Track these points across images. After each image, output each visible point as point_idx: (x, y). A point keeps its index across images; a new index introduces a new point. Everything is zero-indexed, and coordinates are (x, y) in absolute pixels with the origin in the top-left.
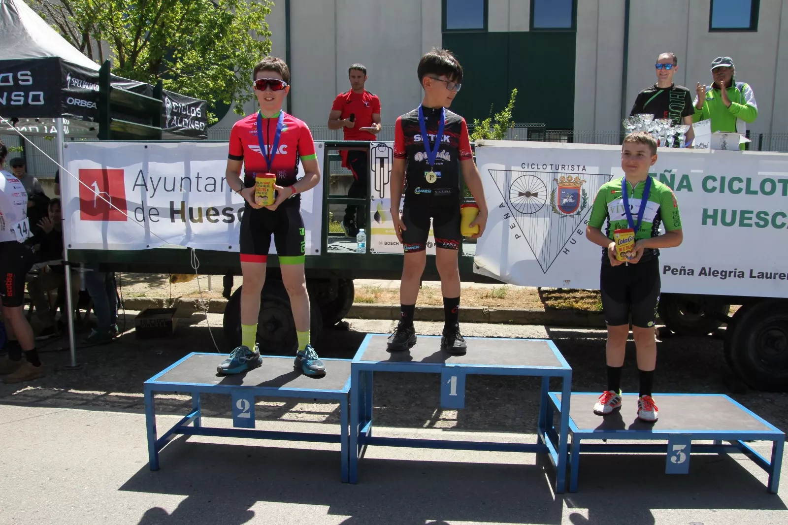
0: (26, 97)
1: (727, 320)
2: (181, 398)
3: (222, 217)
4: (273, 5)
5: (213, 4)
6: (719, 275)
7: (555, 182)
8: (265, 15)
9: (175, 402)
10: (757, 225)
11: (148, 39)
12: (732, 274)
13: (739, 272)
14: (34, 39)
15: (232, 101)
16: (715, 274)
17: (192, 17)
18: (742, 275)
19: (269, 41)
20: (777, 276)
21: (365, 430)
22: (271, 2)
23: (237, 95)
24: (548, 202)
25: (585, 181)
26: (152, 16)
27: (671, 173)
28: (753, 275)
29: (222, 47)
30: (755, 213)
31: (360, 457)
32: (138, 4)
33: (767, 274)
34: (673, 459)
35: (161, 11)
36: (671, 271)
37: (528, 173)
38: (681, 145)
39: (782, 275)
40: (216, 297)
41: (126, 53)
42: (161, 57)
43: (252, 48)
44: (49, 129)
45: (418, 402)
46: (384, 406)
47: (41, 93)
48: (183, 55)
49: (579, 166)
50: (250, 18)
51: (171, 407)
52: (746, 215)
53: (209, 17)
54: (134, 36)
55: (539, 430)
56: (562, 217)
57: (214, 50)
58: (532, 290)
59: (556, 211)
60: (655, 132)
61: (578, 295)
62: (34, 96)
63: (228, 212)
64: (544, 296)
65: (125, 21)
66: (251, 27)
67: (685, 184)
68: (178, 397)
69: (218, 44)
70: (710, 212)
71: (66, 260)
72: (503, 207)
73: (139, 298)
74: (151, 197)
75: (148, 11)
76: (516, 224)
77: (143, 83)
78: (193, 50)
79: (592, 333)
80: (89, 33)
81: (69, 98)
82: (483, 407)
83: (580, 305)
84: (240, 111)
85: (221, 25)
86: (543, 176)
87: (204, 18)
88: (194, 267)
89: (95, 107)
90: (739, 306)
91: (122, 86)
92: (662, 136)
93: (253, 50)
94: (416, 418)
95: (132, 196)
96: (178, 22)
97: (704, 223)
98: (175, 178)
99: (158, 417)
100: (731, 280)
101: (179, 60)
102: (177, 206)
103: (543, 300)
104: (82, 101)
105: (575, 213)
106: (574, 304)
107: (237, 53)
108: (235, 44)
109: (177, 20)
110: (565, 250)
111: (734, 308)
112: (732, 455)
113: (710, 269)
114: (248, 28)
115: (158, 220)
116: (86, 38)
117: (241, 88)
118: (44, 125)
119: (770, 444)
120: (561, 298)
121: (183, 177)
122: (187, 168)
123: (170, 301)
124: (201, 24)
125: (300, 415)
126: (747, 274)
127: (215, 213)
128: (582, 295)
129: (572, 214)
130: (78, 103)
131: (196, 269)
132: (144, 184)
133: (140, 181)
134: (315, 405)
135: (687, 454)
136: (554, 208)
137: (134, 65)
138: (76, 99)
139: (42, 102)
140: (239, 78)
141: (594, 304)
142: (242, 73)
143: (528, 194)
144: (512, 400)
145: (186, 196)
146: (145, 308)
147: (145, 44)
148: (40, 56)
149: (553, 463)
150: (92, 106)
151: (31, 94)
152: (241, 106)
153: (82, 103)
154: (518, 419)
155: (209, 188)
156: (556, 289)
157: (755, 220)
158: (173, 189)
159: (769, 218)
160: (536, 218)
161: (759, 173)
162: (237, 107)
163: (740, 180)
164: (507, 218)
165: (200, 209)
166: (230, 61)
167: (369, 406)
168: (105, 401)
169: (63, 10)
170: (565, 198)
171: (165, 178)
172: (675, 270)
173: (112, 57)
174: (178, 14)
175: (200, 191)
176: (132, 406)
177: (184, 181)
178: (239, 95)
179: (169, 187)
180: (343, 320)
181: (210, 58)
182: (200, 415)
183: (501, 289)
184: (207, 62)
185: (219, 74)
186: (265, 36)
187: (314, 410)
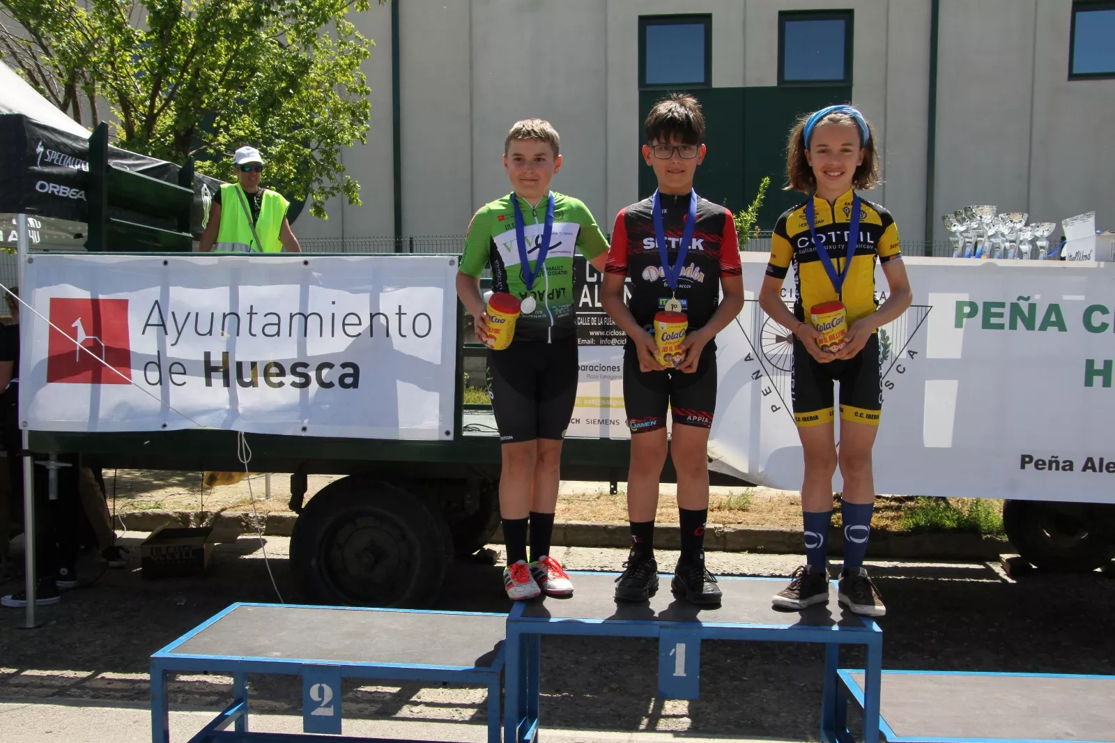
2: (215, 680)
3: (289, 379)
4: (373, 45)
5: (277, 42)
8: (360, 61)
9: (204, 687)
11: (172, 96)
15: (306, 195)
16: (1110, 467)
17: (245, 64)
19: (366, 103)
21: (529, 736)
22: (370, 40)
23: (315, 186)
26: (179, 59)
27: (1030, 301)
29: (292, 110)
32: (157, 40)
35: (194, 51)
36: (1033, 463)
38: (1042, 255)
40: (277, 508)
41: (137, 117)
42: (194, 125)
43: (340, 112)
44: (7, 234)
45: (614, 686)
46: (558, 691)
48: (229, 122)
50: (336, 65)
51: (197, 696)
53: (271, 62)
54: (150, 91)
55: (823, 734)
57: (280, 115)
58: (793, 497)
60: (1000, 236)
63: (300, 370)
65: (135, 67)
66: (339, 80)
67: (1053, 318)
68: (210, 679)
69: (286, 105)
70: (1099, 365)
72: (751, 359)
73: (149, 511)
74: (172, 345)
75: (174, 51)
76: (771, 389)
77: (164, 162)
78: (246, 115)
80: (77, 85)
81: (40, 183)
82: (723, 694)
84: (319, 211)
85: (291, 76)
87: (264, 63)
88: (243, 460)
89: (83, 197)
91: (129, 166)
92: (1011, 242)
93: (341, 116)
94: (611, 712)
95: (141, 343)
96: (221, 70)
97: (1089, 383)
98: (212, 314)
99: (172, 715)
101: (222, 130)
102: (217, 359)
104: (62, 187)
107: (316, 121)
108: (313, 106)
109: (220, 67)
113: (1101, 460)
114: (334, 80)
115: (185, 383)
116: (70, 91)
117: (321, 175)
121: (227, 313)
123: (202, 516)
124: (258, 74)
125: (416, 709)
127: (278, 371)
130: (55, 190)
131: (246, 462)
132: (161, 323)
133: (155, 319)
137: (149, 137)
138: (52, 185)
140: (318, 160)
141: (898, 520)
142: (324, 152)
143: (791, 339)
144: (772, 682)
145: (231, 344)
146: (159, 528)
147: (167, 104)
150: (78, 196)
152: (322, 203)
153: (62, 191)
155: (269, 330)
158: (210, 333)
162: (315, 205)
164: (757, 378)
165: (254, 364)
166: (304, 132)
167: (534, 692)
168: (84, 688)
169: (33, 46)
171: (197, 314)
172: (1040, 463)
173: (114, 123)
174: (221, 56)
175: (255, 335)
176: (129, 696)
177: (227, 318)
178: (318, 187)
179: (204, 329)
180: (486, 547)
181: (272, 128)
182: (246, 710)
183: (743, 495)
184: (267, 133)
185: (287, 153)
186: (361, 94)
187: (440, 700)
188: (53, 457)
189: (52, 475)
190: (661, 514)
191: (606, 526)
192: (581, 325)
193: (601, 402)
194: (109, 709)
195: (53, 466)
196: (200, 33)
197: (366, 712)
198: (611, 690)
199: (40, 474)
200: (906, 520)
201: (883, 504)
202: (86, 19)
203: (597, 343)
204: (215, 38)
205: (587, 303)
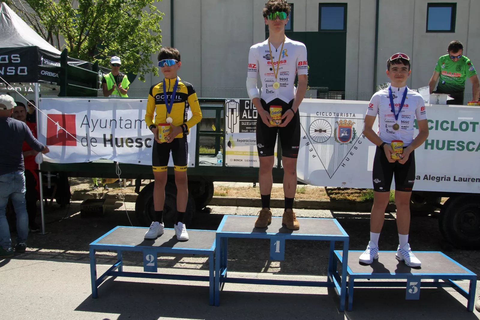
0: (16, 70)
1: (440, 207)
3: (135, 144)
4: (164, 15)
5: (127, 14)
6: (436, 179)
7: (337, 124)
8: (159, 21)
10: (458, 149)
11: (88, 34)
12: (443, 179)
13: (447, 178)
14: (21, 35)
15: (138, 73)
16: (433, 178)
17: (114, 22)
18: (449, 179)
19: (160, 36)
20: (470, 180)
21: (223, 274)
22: (162, 13)
23: (141, 69)
24: (333, 135)
25: (355, 123)
26: (90, 21)
28: (456, 179)
29: (133, 40)
30: (456, 142)
31: (220, 290)
32: (82, 13)
33: (464, 178)
34: (410, 291)
35: (96, 18)
37: (320, 118)
39: (473, 179)
40: (129, 192)
41: (74, 43)
43: (150, 41)
44: (28, 89)
46: (234, 259)
47: (26, 68)
49: (351, 114)
50: (149, 22)
51: (104, 259)
52: (451, 143)
53: (125, 22)
54: (79, 33)
55: (328, 273)
56: (341, 144)
57: (128, 42)
58: (322, 189)
59: (337, 141)
61: (349, 191)
62: (21, 69)
63: (139, 141)
64: (329, 192)
65: (74, 24)
69: (130, 38)
70: (430, 142)
71: (39, 169)
72: (305, 138)
74: (92, 132)
75: (88, 18)
76: (313, 149)
77: (86, 62)
78: (115, 42)
79: (358, 214)
80: (52, 31)
81: (42, 71)
82: (294, 260)
83: (351, 198)
84: (142, 79)
85: (132, 26)
86: (330, 120)
87: (122, 22)
89: (58, 76)
90: (447, 198)
91: (74, 64)
93: (152, 42)
94: (253, 266)
95: (80, 131)
96: (106, 25)
97: (427, 148)
98: (106, 120)
100: (442, 182)
101: (106, 47)
102: (108, 137)
103: (329, 194)
104: (50, 72)
105: (349, 142)
106: (347, 197)
107: (142, 44)
108: (141, 38)
109: (106, 24)
110: (343, 165)
111: (444, 200)
112: (445, 288)
113: (430, 176)
115: (96, 145)
116: (50, 33)
117: (144, 65)
118: (24, 86)
119: (468, 282)
120: (339, 193)
121: (112, 119)
122: (114, 114)
123: (101, 195)
124: (120, 26)
125: (183, 265)
126: (452, 179)
127: (131, 141)
128: (352, 191)
129: (347, 143)
130: (47, 74)
131: (119, 175)
132: (87, 124)
133: (85, 122)
134: (191, 258)
135: (419, 288)
136: (336, 139)
137: (79, 50)
138: (46, 72)
139: (26, 73)
140: (142, 59)
141: (359, 197)
142: (145, 56)
143: (320, 131)
145: (113, 131)
146: (86, 199)
147: (85, 38)
148: (25, 46)
149: (338, 294)
150: (56, 76)
151: (19, 68)
152: (144, 76)
153: (50, 74)
154: (315, 267)
155: (127, 126)
156: (336, 188)
157: (456, 146)
158: (106, 127)
159: (465, 145)
160: (326, 145)
161: (459, 118)
162: (141, 76)
163: (447, 123)
164: (307, 145)
165: (122, 139)
166: (137, 48)
167: (225, 259)
168: (63, 256)
170: (343, 133)
171: (101, 120)
173: (65, 45)
174: (106, 20)
175: (122, 128)
176: (80, 259)
177: (112, 121)
178: (142, 69)
179: (103, 126)
180: (207, 207)
181: (125, 46)
182: (122, 264)
183: (303, 188)
184: (123, 49)
185: (131, 56)
186: (158, 32)
187: (191, 262)
188: (49, 172)
189: (49, 179)
190: (272, 195)
191: (252, 199)
192: (243, 125)
193: (250, 154)
194: (73, 263)
195: (49, 176)
196: (98, 11)
197: (165, 265)
198: (253, 258)
199: (45, 179)
200: (363, 197)
201: (354, 191)
202: (56, 6)
203: (249, 132)
204: (103, 13)
205: (245, 117)
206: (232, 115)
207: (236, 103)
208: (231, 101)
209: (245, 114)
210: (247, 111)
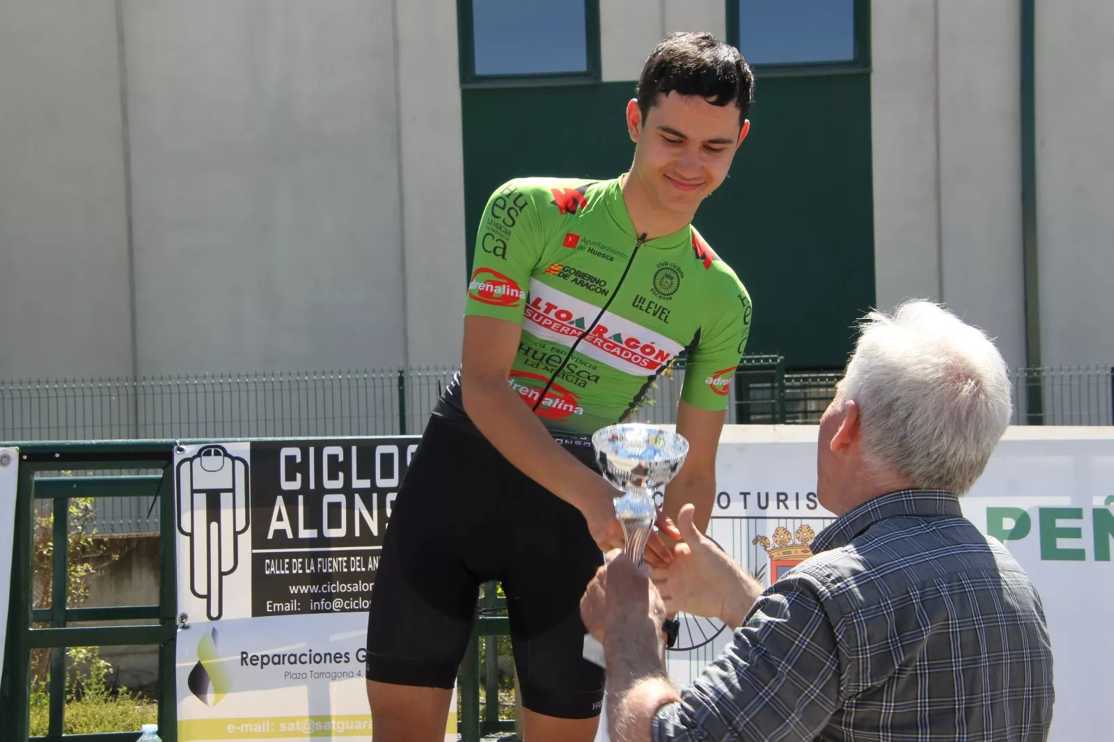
7: (760, 548)
192: (273, 575)
193: (313, 726)
203: (305, 609)
206: (214, 525)
207: (233, 459)
208: (205, 452)
209: (280, 518)
210: (290, 498)
